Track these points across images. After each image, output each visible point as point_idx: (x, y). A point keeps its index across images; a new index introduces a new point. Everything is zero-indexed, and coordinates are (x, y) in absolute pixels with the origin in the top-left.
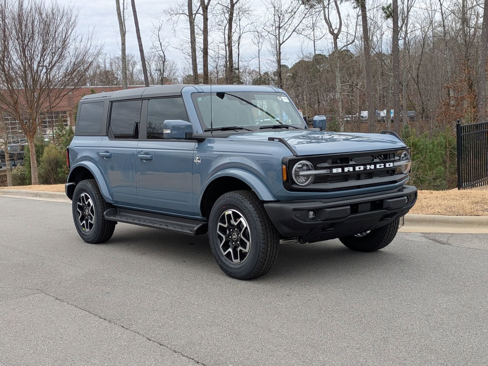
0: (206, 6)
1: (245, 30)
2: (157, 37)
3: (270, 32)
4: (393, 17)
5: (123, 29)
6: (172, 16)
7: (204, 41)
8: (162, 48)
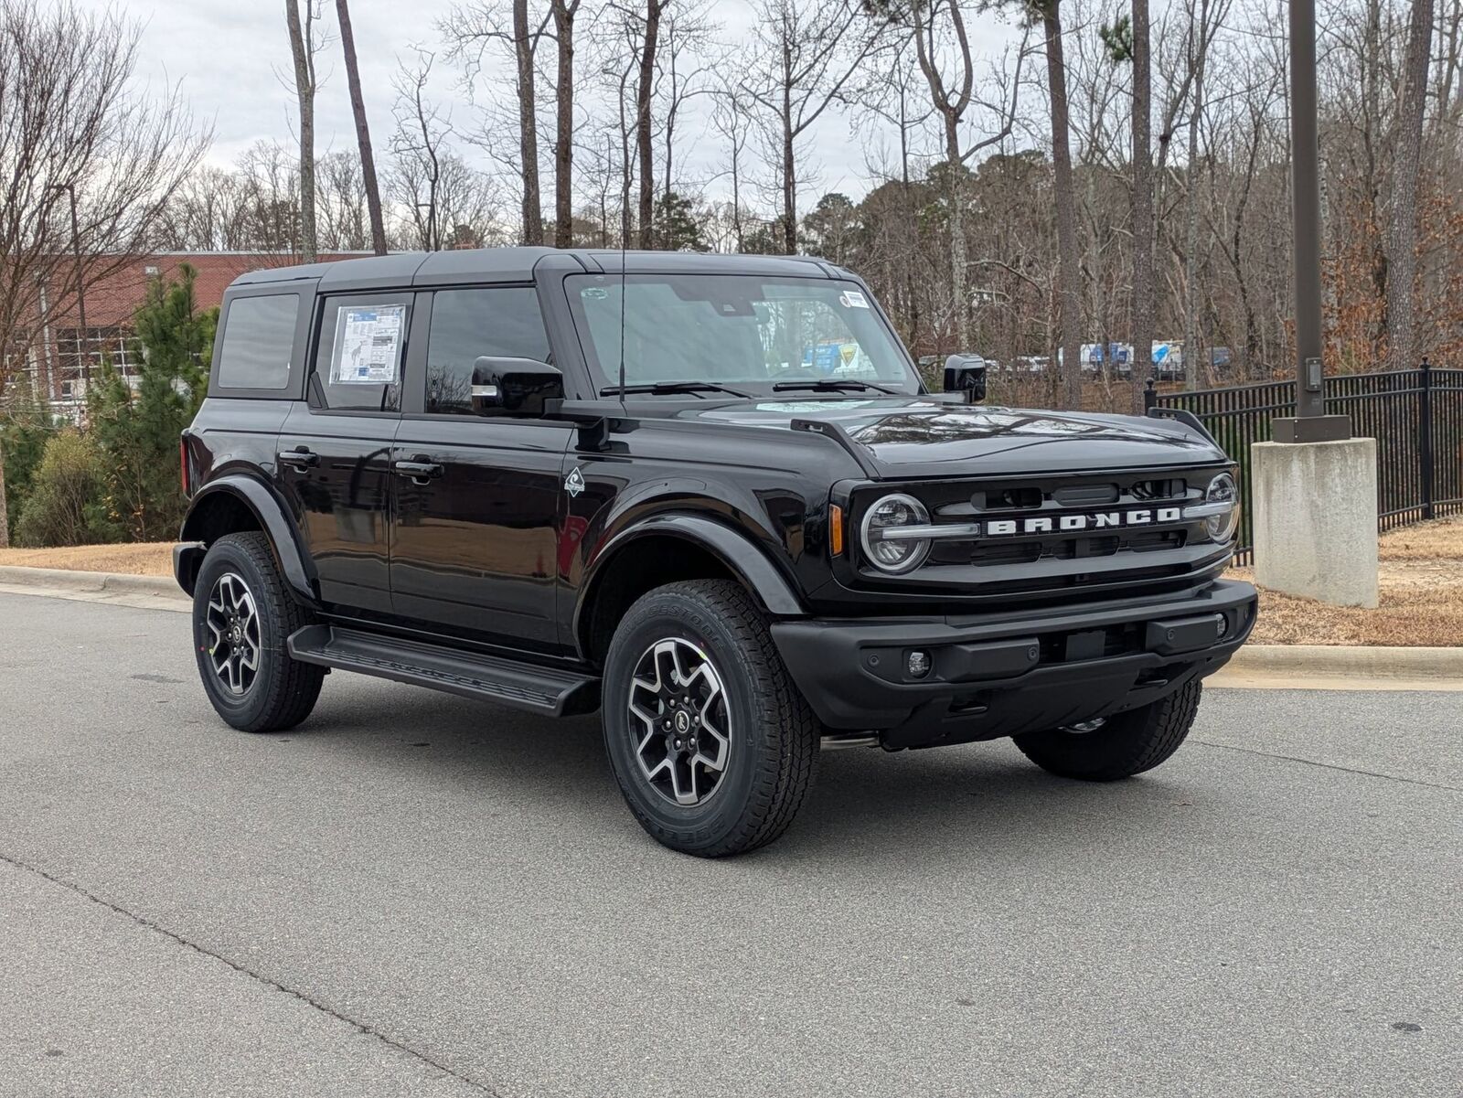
0: (568, 12)
1: (689, 87)
2: (413, 105)
3: (761, 97)
4: (1134, 59)
5: (307, 79)
6: (463, 40)
7: (559, 119)
8: (429, 140)
